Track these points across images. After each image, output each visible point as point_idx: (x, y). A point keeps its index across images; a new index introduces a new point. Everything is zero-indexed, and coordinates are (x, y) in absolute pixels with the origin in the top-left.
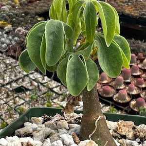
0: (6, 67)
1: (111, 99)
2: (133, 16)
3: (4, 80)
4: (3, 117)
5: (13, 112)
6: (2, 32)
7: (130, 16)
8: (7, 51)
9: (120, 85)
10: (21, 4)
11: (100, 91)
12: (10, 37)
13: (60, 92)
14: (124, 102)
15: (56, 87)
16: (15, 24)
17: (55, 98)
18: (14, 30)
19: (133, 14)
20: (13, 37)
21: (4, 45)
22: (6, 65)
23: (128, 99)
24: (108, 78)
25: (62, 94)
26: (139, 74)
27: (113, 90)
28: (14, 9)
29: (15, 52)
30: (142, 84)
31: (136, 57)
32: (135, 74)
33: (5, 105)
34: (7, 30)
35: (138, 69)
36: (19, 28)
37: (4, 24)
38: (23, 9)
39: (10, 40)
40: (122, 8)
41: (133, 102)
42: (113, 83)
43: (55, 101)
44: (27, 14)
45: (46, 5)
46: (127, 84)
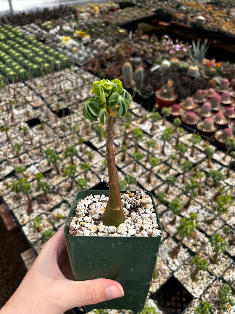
0: (84, 82)
1: (195, 127)
2: (230, 34)
3: (81, 96)
4: (80, 133)
5: (89, 129)
6: (80, 43)
7: (227, 34)
8: (85, 65)
9: (206, 113)
10: (101, 12)
11: (184, 118)
12: (89, 50)
13: (140, 115)
14: (208, 131)
15: (136, 108)
16: (94, 36)
17: (133, 120)
18: (93, 42)
19: (231, 31)
20: (92, 50)
21: (82, 58)
22: (84, 80)
23: (213, 128)
24: (193, 104)
25: (141, 117)
26: (229, 102)
27: (197, 118)
28: (93, 17)
29: (93, 66)
30: (231, 114)
31: (229, 84)
32: (225, 102)
33: (82, 122)
34: (85, 42)
35: (229, 97)
36: (99, 40)
37: (82, 34)
38: (103, 18)
39: (89, 53)
40: (219, 24)
41: (219, 133)
42: (199, 110)
43: (134, 123)
44: (107, 24)
45: (130, 15)
46: (214, 112)
